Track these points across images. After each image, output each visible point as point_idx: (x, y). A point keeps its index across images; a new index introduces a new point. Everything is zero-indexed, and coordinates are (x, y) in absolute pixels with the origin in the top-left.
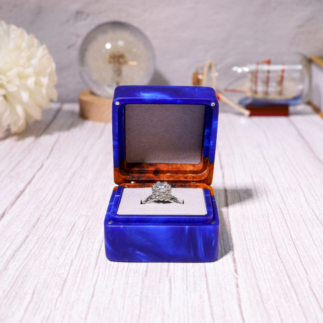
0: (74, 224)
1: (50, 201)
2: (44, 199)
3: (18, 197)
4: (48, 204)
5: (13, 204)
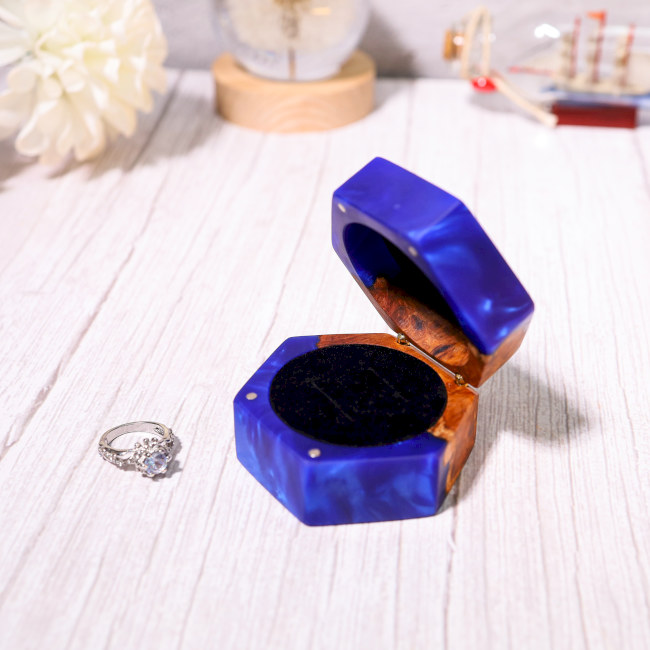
0: (182, 406)
2: (131, 339)
3: (84, 332)
4: (138, 351)
5: (73, 351)
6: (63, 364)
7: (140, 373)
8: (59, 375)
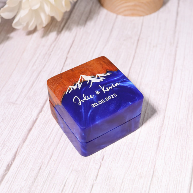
0: (66, 182)
1: (53, 141)
2: (49, 137)
3: (30, 130)
4: (51, 145)
5: (24, 141)
6: (19, 148)
7: (50, 158)
8: (17, 155)
